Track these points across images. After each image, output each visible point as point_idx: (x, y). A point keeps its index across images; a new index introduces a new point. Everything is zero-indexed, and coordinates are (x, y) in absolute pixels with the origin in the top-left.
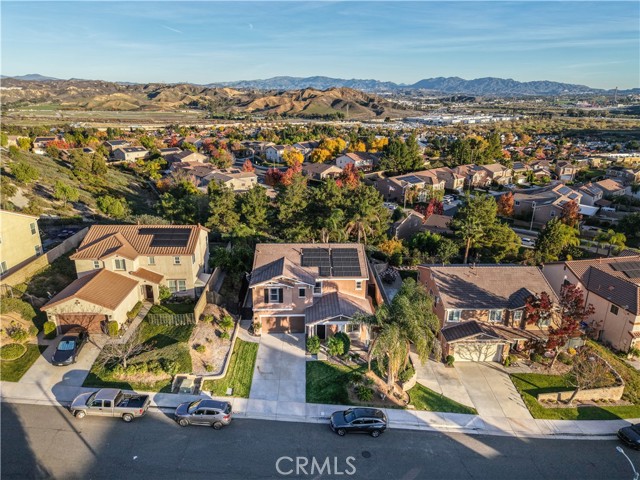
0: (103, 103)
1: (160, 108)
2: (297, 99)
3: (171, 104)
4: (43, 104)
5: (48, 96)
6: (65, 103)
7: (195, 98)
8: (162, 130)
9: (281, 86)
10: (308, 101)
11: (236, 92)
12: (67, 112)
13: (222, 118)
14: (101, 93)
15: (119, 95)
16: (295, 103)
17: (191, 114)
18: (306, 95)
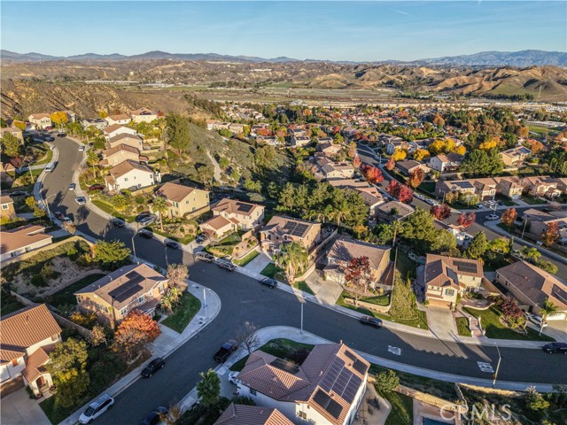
0: (321, 82)
1: (361, 87)
2: (488, 80)
3: (371, 83)
4: (282, 83)
5: (286, 76)
6: (296, 82)
7: (392, 78)
8: (353, 108)
9: (485, 61)
10: (499, 81)
11: (431, 71)
12: (295, 90)
13: (409, 97)
14: (321, 74)
15: (334, 75)
16: (484, 83)
17: (384, 93)
18: (499, 75)
